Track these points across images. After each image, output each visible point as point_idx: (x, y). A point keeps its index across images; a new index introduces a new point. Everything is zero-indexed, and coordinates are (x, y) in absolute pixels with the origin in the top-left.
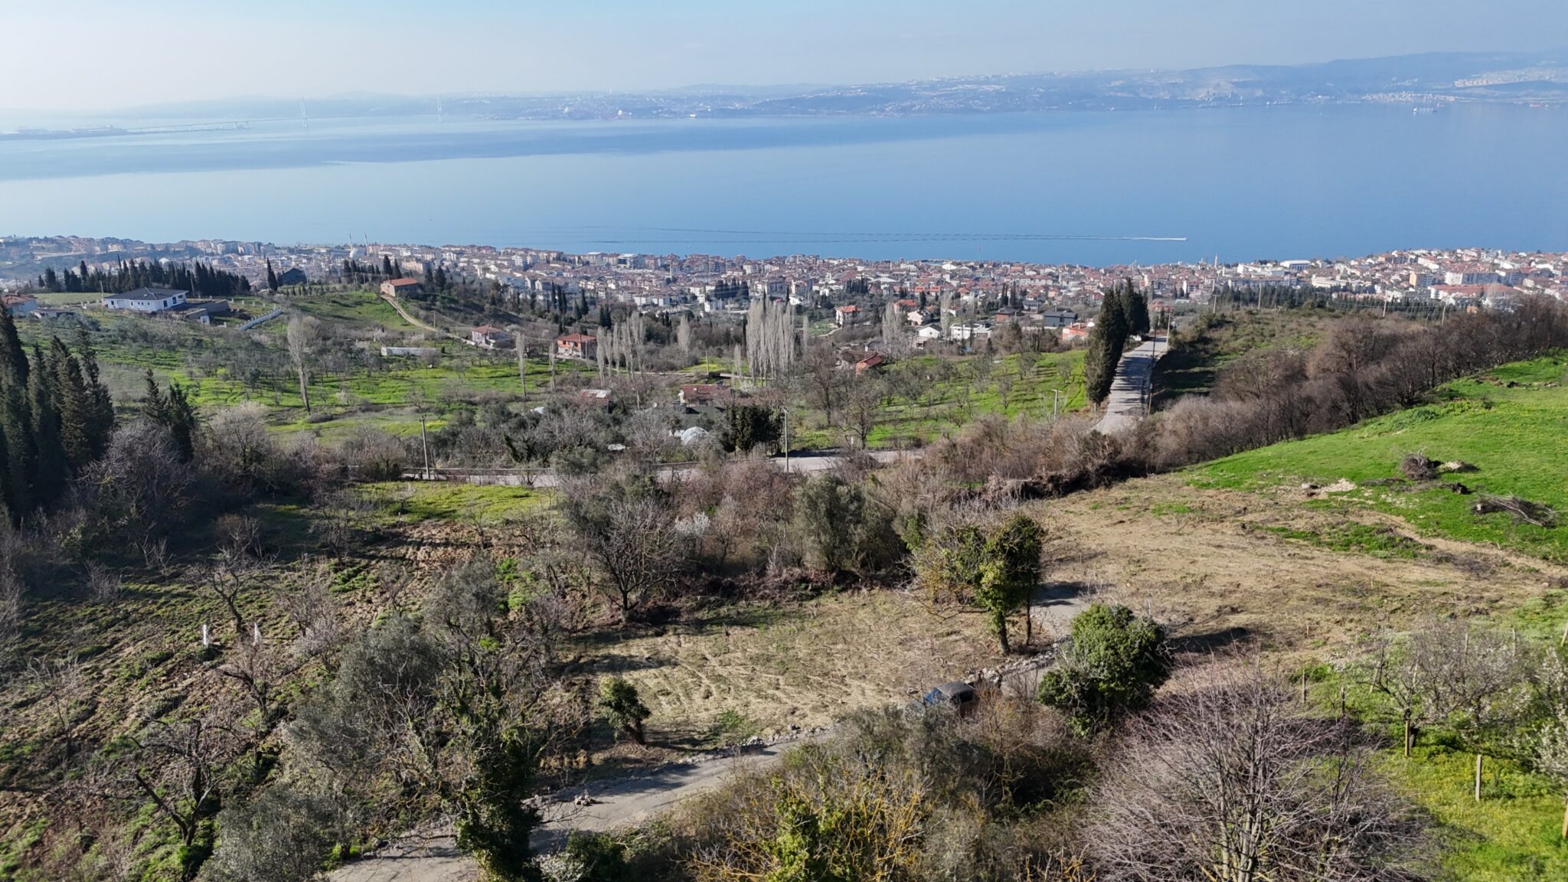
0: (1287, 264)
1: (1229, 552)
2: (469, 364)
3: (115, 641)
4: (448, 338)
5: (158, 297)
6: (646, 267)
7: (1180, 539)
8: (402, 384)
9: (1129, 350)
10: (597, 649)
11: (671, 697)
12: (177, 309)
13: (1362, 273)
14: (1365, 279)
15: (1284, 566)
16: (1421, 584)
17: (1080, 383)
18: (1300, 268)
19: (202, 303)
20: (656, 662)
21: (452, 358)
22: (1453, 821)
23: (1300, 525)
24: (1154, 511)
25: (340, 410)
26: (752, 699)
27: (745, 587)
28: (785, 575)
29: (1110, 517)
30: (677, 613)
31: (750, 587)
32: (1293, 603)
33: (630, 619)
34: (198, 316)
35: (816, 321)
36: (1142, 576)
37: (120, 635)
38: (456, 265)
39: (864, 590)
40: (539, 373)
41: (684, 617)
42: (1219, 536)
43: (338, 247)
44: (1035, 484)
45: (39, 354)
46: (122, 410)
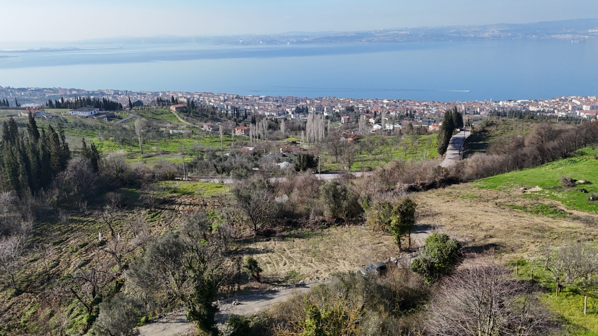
0: (519, 101)
1: (490, 214)
2: (202, 137)
3: (67, 238)
4: (195, 127)
5: (89, 110)
6: (270, 101)
7: (471, 208)
8: (177, 144)
9: (455, 134)
10: (244, 245)
11: (271, 265)
12: (96, 115)
13: (550, 105)
14: (551, 108)
15: (512, 220)
16: (566, 228)
17: (435, 147)
18: (525, 103)
19: (105, 113)
20: (266, 251)
21: (196, 134)
22: (575, 322)
23: (519, 204)
24: (461, 197)
25: (154, 153)
26: (302, 266)
27: (301, 223)
28: (316, 219)
29: (444, 199)
30: (275, 232)
31: (303, 223)
32: (515, 234)
33: (257, 234)
34: (103, 118)
35: (333, 122)
36: (456, 223)
37: (69, 236)
38: (199, 100)
39: (347, 226)
40: (228, 140)
41: (278, 234)
42: (486, 208)
43: (155, 92)
44: (415, 186)
45: (44, 131)
46: (75, 152)
